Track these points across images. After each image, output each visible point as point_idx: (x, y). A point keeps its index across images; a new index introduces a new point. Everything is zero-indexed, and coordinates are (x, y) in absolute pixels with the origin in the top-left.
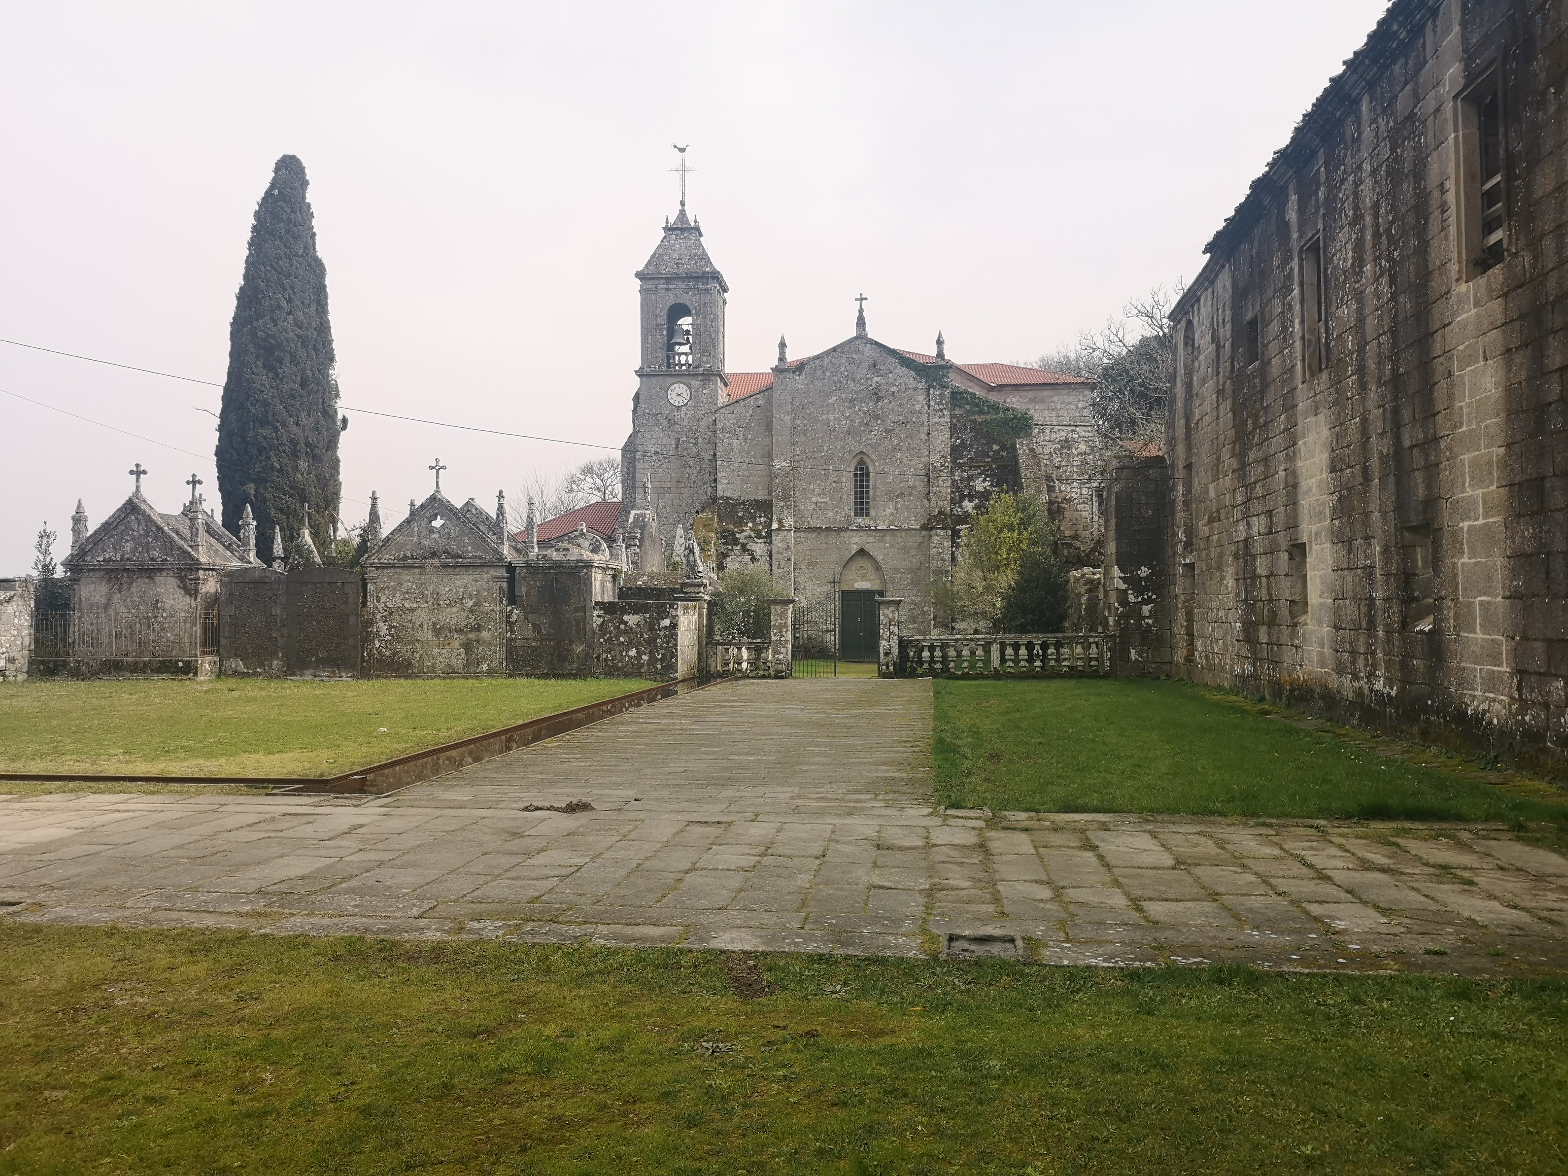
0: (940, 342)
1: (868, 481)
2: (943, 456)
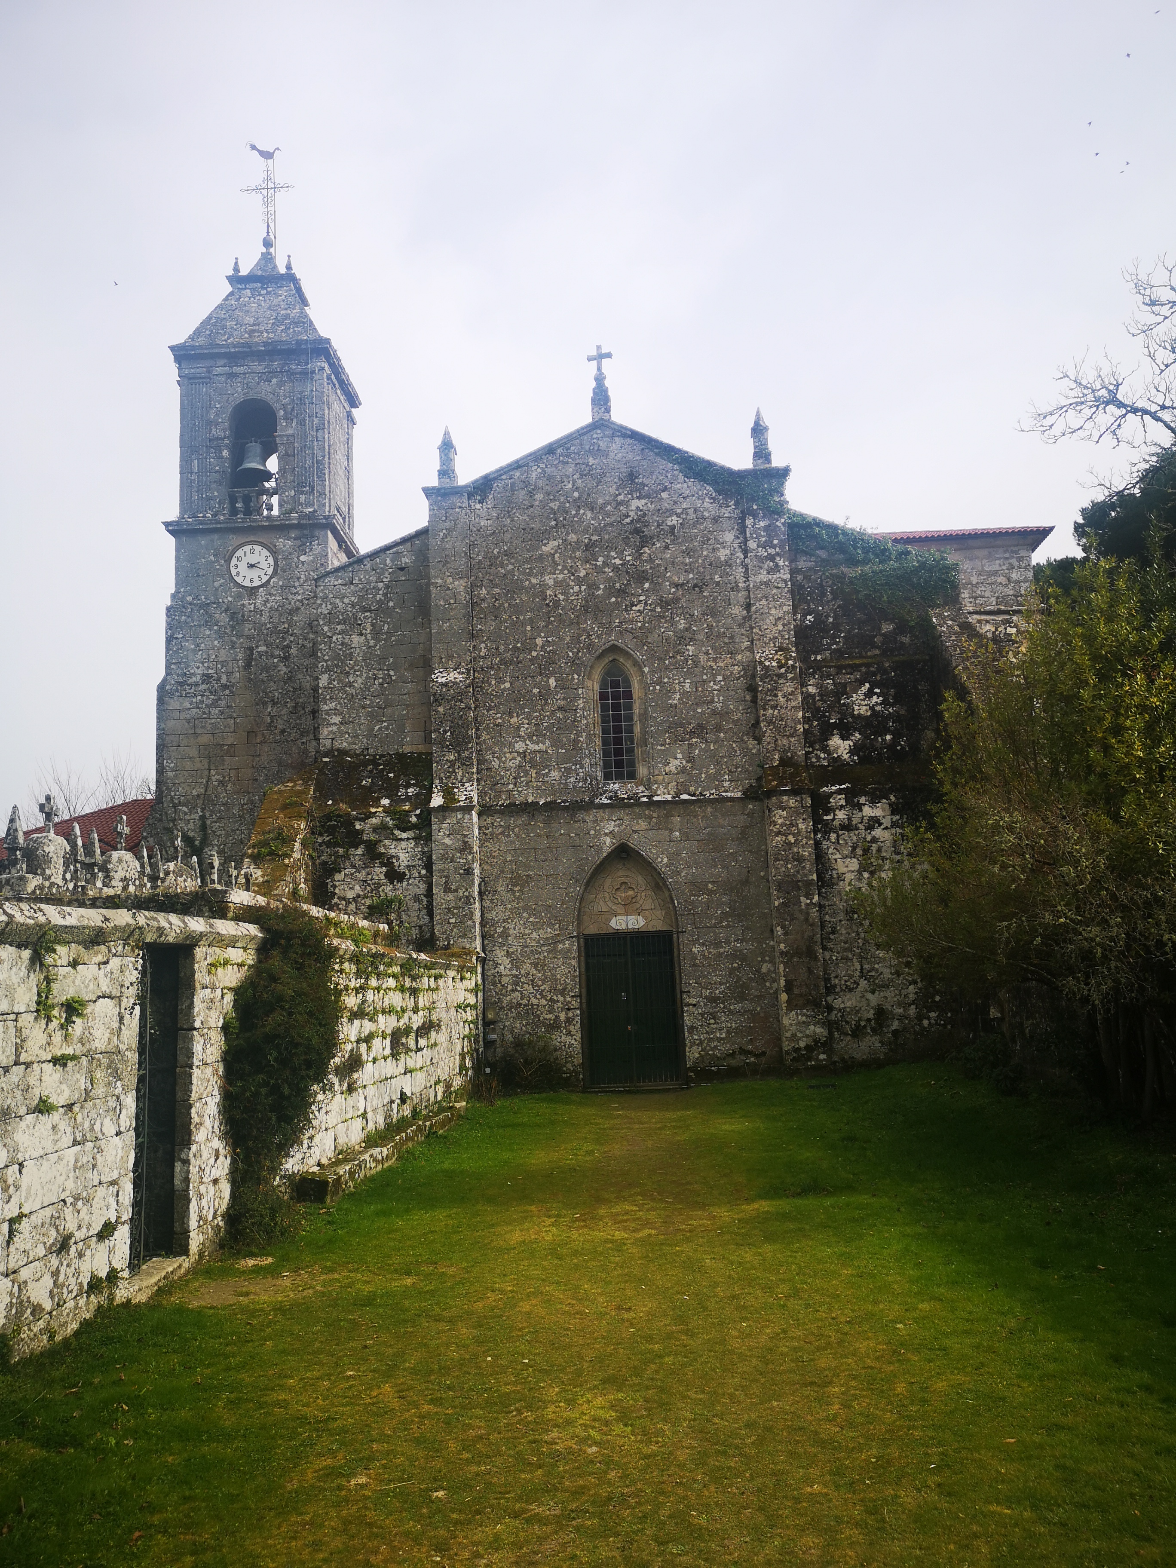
0: (758, 431)
1: (629, 707)
2: (781, 649)
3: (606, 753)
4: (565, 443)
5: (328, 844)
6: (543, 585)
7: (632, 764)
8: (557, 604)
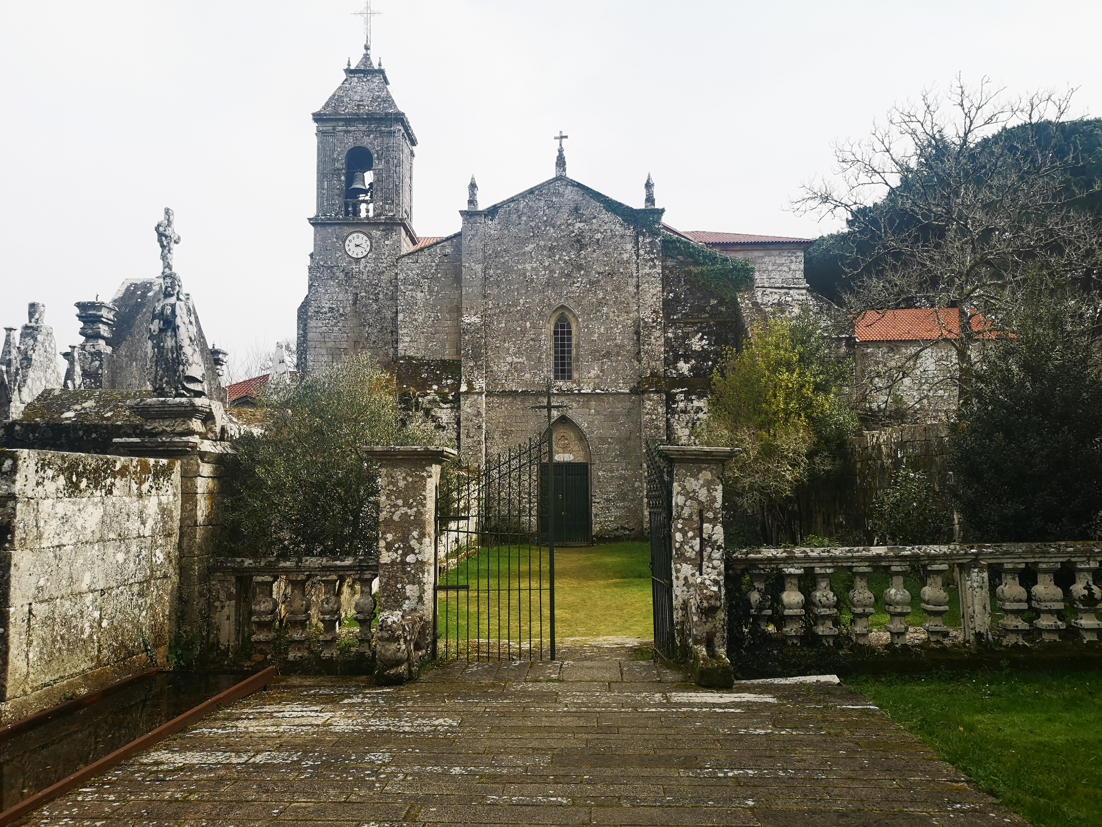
1: (570, 340)
2: (654, 311)
3: (556, 365)
4: (540, 188)
5: (404, 409)
6: (524, 269)
7: (570, 371)
8: (532, 280)
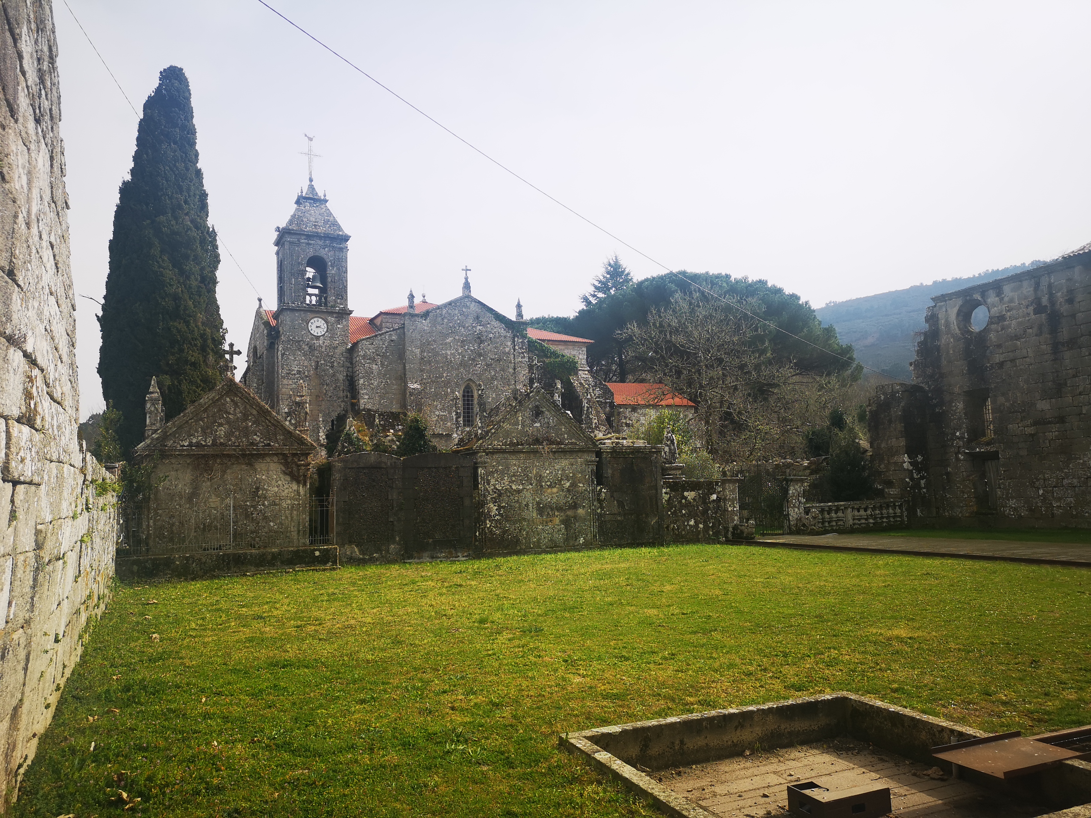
0: (519, 306)
2: (524, 385)
3: (464, 417)
4: (455, 301)
6: (446, 354)
7: (473, 421)
8: (451, 362)
